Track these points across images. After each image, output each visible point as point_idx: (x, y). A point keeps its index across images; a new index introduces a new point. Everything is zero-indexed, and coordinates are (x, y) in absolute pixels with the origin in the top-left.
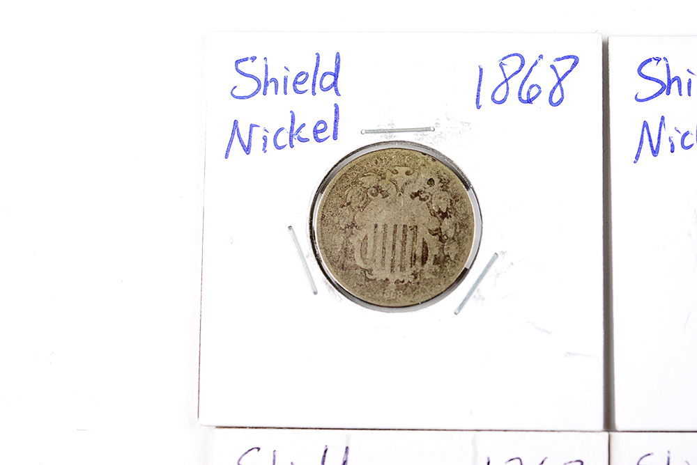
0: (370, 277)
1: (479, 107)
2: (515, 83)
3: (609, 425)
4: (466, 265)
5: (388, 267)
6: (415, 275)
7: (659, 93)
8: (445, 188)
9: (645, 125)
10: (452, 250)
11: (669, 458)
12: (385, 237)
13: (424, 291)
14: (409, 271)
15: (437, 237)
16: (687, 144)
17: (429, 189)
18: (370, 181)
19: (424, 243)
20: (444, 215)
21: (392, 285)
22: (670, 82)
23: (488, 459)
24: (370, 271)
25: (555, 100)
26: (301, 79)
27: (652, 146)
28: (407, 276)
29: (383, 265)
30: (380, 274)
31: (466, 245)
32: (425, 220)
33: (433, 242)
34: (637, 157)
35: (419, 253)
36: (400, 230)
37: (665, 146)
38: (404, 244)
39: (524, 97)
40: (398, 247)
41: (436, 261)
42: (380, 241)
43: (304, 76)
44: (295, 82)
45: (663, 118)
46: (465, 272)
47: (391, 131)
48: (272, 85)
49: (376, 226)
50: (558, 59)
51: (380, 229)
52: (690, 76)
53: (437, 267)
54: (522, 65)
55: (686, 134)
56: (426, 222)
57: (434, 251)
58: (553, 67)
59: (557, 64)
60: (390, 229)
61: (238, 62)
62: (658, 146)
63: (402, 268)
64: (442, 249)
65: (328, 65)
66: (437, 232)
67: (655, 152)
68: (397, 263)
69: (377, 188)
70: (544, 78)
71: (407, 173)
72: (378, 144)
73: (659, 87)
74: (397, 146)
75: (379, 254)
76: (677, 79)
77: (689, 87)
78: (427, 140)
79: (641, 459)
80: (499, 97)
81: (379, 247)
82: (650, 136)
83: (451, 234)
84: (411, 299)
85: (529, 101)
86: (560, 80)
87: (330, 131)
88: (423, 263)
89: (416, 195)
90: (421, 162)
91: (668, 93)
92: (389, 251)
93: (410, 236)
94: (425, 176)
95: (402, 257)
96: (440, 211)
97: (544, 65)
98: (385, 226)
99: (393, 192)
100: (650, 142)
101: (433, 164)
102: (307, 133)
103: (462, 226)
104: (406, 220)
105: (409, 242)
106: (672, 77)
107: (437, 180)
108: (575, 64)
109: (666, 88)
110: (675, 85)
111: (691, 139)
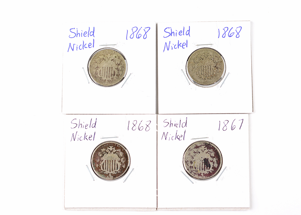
0: (101, 79)
1: (127, 39)
2: (135, 34)
3: (157, 113)
4: (124, 77)
5: (106, 77)
6: (112, 79)
7: (169, 36)
8: (119, 58)
9: (166, 43)
10: (121, 73)
11: (171, 120)
12: (105, 70)
13: (114, 82)
14: (111, 78)
15: (117, 70)
16: (175, 48)
17: (115, 59)
18: (102, 57)
19: (114, 71)
20: (119, 65)
21: (107, 81)
22: (172, 33)
23: (129, 121)
24: (102, 78)
25: (145, 37)
26: (85, 33)
28: (110, 79)
29: (105, 76)
30: (104, 78)
31: (124, 72)
32: (114, 66)
33: (116, 71)
34: (164, 51)
35: (113, 74)
36: (108, 68)
37: (170, 48)
38: (109, 71)
39: (138, 37)
40: (108, 72)
41: (117, 75)
42: (104, 71)
43: (86, 33)
44: (84, 34)
45: (170, 42)
46: (124, 78)
47: (106, 45)
48: (78, 35)
49: (103, 67)
50: (145, 28)
51: (104, 68)
52: (176, 32)
53: (117, 77)
54: (137, 29)
55: (175, 45)
56: (115, 66)
57: (116, 73)
58: (144, 30)
59: (145, 29)
60: (106, 68)
61: (70, 29)
62: (169, 48)
63: (109, 77)
64: (118, 72)
65: (92, 30)
66: (117, 69)
67: (168, 50)
68: (108, 76)
69: (103, 58)
70: (142, 32)
71: (110, 55)
72: (104, 48)
73: (169, 34)
74: (108, 49)
75: (104, 74)
76: (173, 32)
77: (176, 34)
78: (115, 47)
79: (164, 120)
80: (131, 37)
81: (104, 72)
83: (120, 69)
84: (111, 84)
85: (139, 38)
86: (146, 33)
87: (92, 45)
88: (114, 76)
89: (112, 60)
90: (113, 52)
91: (171, 36)
92: (106, 73)
93: (111, 70)
94: (114, 56)
95: (109, 75)
96: (118, 64)
97: (142, 29)
98: (105, 67)
99: (107, 59)
100: (167, 47)
101: (116, 53)
102: (87, 46)
103: (123, 67)
104: (110, 66)
105: (111, 71)
107: (117, 57)
108: (149, 29)
109: (171, 35)
110: (173, 34)
111: (176, 46)
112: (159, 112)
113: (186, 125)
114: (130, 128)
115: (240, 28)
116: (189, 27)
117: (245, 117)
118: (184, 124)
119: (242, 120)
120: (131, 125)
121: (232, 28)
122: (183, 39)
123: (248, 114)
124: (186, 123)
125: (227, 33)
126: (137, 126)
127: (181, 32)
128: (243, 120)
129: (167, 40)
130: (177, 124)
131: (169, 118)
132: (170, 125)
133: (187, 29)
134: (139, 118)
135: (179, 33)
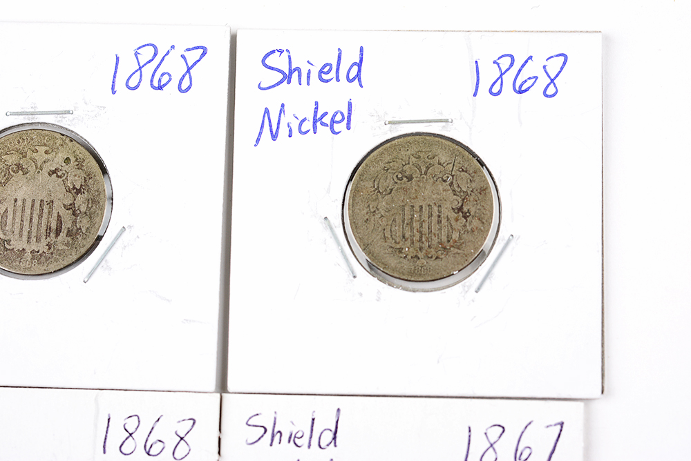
0: (8, 247)
1: (114, 93)
2: (148, 71)
3: (222, 386)
5: (25, 238)
6: (49, 246)
7: (281, 82)
8: (80, 166)
9: (267, 111)
10: (84, 223)
11: (275, 418)
12: (23, 211)
13: (56, 260)
14: (44, 242)
15: (70, 212)
16: (304, 129)
17: (66, 167)
18: (12, 159)
19: (59, 216)
20: (79, 192)
21: (28, 255)
22: (291, 72)
23: (109, 415)
24: (9, 242)
25: (184, 87)
27: (271, 131)
28: (42, 247)
29: (21, 236)
30: (17, 244)
31: (97, 220)
32: (61, 196)
33: (67, 216)
34: (258, 140)
35: (54, 226)
36: (37, 205)
37: (284, 131)
38: (40, 217)
39: (156, 84)
40: (35, 221)
41: (69, 233)
42: (19, 214)
45: (283, 105)
47: (32, 114)
49: (16, 200)
50: (189, 50)
51: (19, 203)
52: (310, 67)
53: (69, 239)
54: (155, 55)
55: (304, 120)
56: (61, 198)
57: (67, 224)
58: (183, 56)
59: (187, 54)
60: (28, 204)
62: (277, 131)
63: (38, 240)
64: (74, 222)
66: (71, 207)
67: (274, 137)
68: (34, 234)
69: (19, 166)
70: (175, 66)
71: (46, 152)
72: (23, 125)
73: (280, 76)
74: (40, 127)
75: (17, 225)
76: (298, 69)
77: (308, 77)
78: (66, 123)
79: (250, 418)
80: (132, 84)
81: (18, 220)
82: (270, 122)
83: (83, 209)
84: (45, 267)
85: (160, 88)
86: (189, 69)
88: (57, 235)
89: (54, 172)
90: (59, 142)
91: (289, 82)
92: (26, 223)
93: (46, 210)
94: (62, 155)
95: (38, 230)
96: (74, 188)
97: (175, 55)
98: (24, 201)
99: (32, 169)
100: (271, 127)
101: (70, 144)
103: (94, 201)
104: (43, 195)
105: (45, 216)
106: (293, 67)
107: (73, 159)
108: (203, 55)
109: (287, 78)
110: (295, 75)
111: (308, 125)
112: (231, 386)
113: (335, 438)
114: (113, 444)
115: (562, 58)
116: (362, 49)
117: (572, 414)
118: (328, 437)
119: (559, 427)
120: (117, 435)
121: (530, 58)
122: (333, 97)
123: (581, 404)
124: (333, 430)
125: (508, 78)
126: (140, 436)
127: (326, 69)
128: (562, 424)
129: (272, 100)
130: (299, 435)
131: (267, 410)
132: (273, 436)
133: (350, 57)
134: (148, 407)
135: (321, 72)
